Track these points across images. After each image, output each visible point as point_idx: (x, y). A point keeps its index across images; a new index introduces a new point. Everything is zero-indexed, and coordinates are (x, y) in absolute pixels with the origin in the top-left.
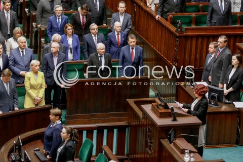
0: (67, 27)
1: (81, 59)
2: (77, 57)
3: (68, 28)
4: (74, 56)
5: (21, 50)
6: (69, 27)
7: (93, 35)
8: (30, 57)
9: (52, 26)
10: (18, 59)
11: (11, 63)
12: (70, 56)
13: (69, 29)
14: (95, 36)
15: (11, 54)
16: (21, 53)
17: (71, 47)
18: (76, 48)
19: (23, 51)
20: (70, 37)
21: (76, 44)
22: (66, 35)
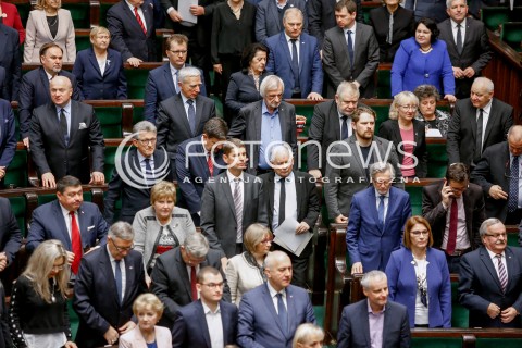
0: (410, 227)
1: (454, 324)
2: (440, 319)
3: (414, 229)
4: (431, 315)
5: (273, 293)
6: (419, 227)
7: (492, 254)
8: (300, 311)
9: (361, 219)
10: (265, 317)
11: (243, 328)
12: (421, 315)
13: (418, 232)
14: (499, 256)
15: (244, 302)
16: (275, 301)
17: (425, 285)
18: (438, 291)
19: (279, 296)
20: (419, 256)
21: (438, 279)
22: (409, 250)
